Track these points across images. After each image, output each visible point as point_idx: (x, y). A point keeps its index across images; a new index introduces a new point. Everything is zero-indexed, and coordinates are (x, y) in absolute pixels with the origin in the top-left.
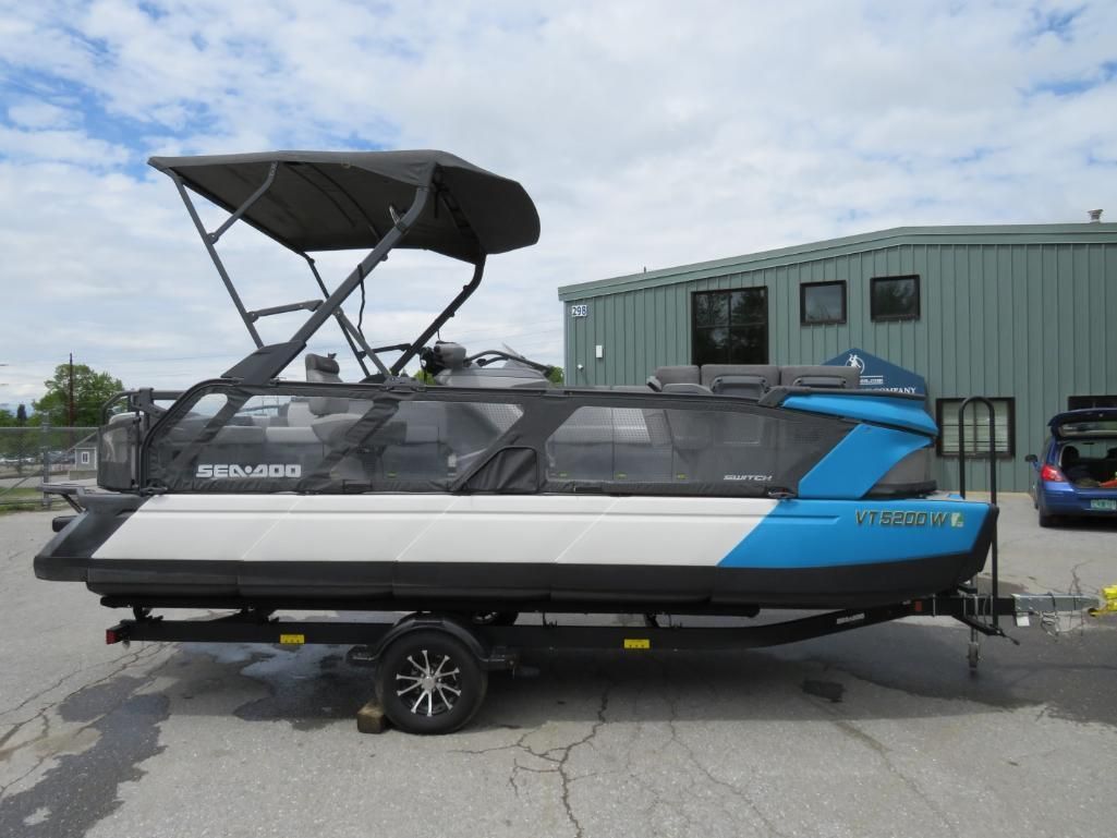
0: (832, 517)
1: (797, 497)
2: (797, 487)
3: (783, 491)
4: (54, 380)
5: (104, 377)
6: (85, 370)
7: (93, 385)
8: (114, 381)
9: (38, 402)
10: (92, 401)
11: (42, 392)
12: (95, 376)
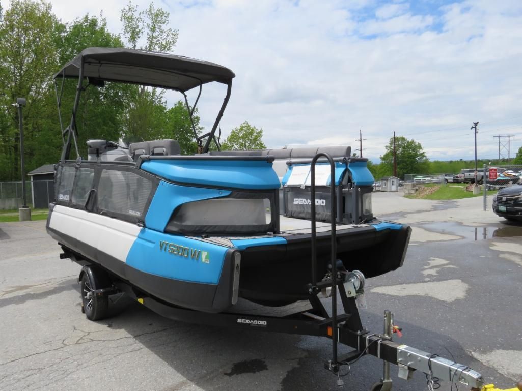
0: (154, 243)
1: (146, 227)
2: (146, 220)
3: (142, 222)
4: (389, 145)
5: (413, 142)
6: (403, 139)
7: (407, 146)
8: (417, 144)
9: (382, 156)
10: (406, 155)
11: (384, 151)
12: (408, 142)
